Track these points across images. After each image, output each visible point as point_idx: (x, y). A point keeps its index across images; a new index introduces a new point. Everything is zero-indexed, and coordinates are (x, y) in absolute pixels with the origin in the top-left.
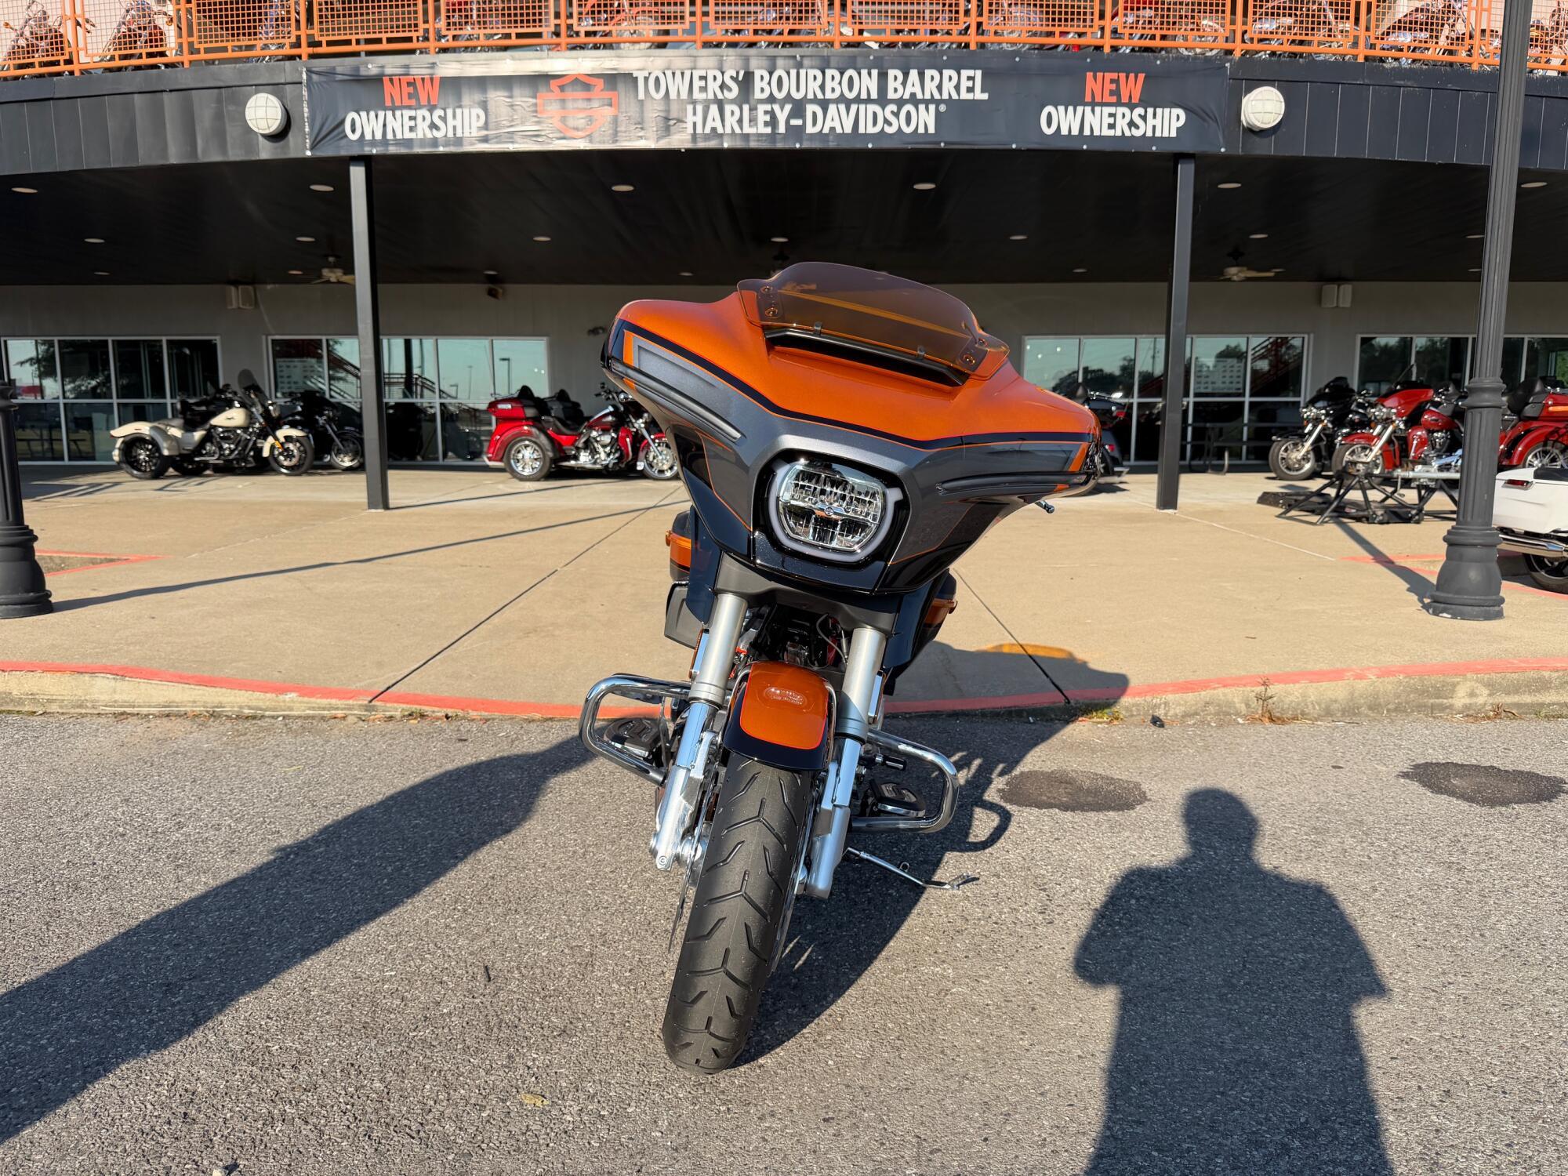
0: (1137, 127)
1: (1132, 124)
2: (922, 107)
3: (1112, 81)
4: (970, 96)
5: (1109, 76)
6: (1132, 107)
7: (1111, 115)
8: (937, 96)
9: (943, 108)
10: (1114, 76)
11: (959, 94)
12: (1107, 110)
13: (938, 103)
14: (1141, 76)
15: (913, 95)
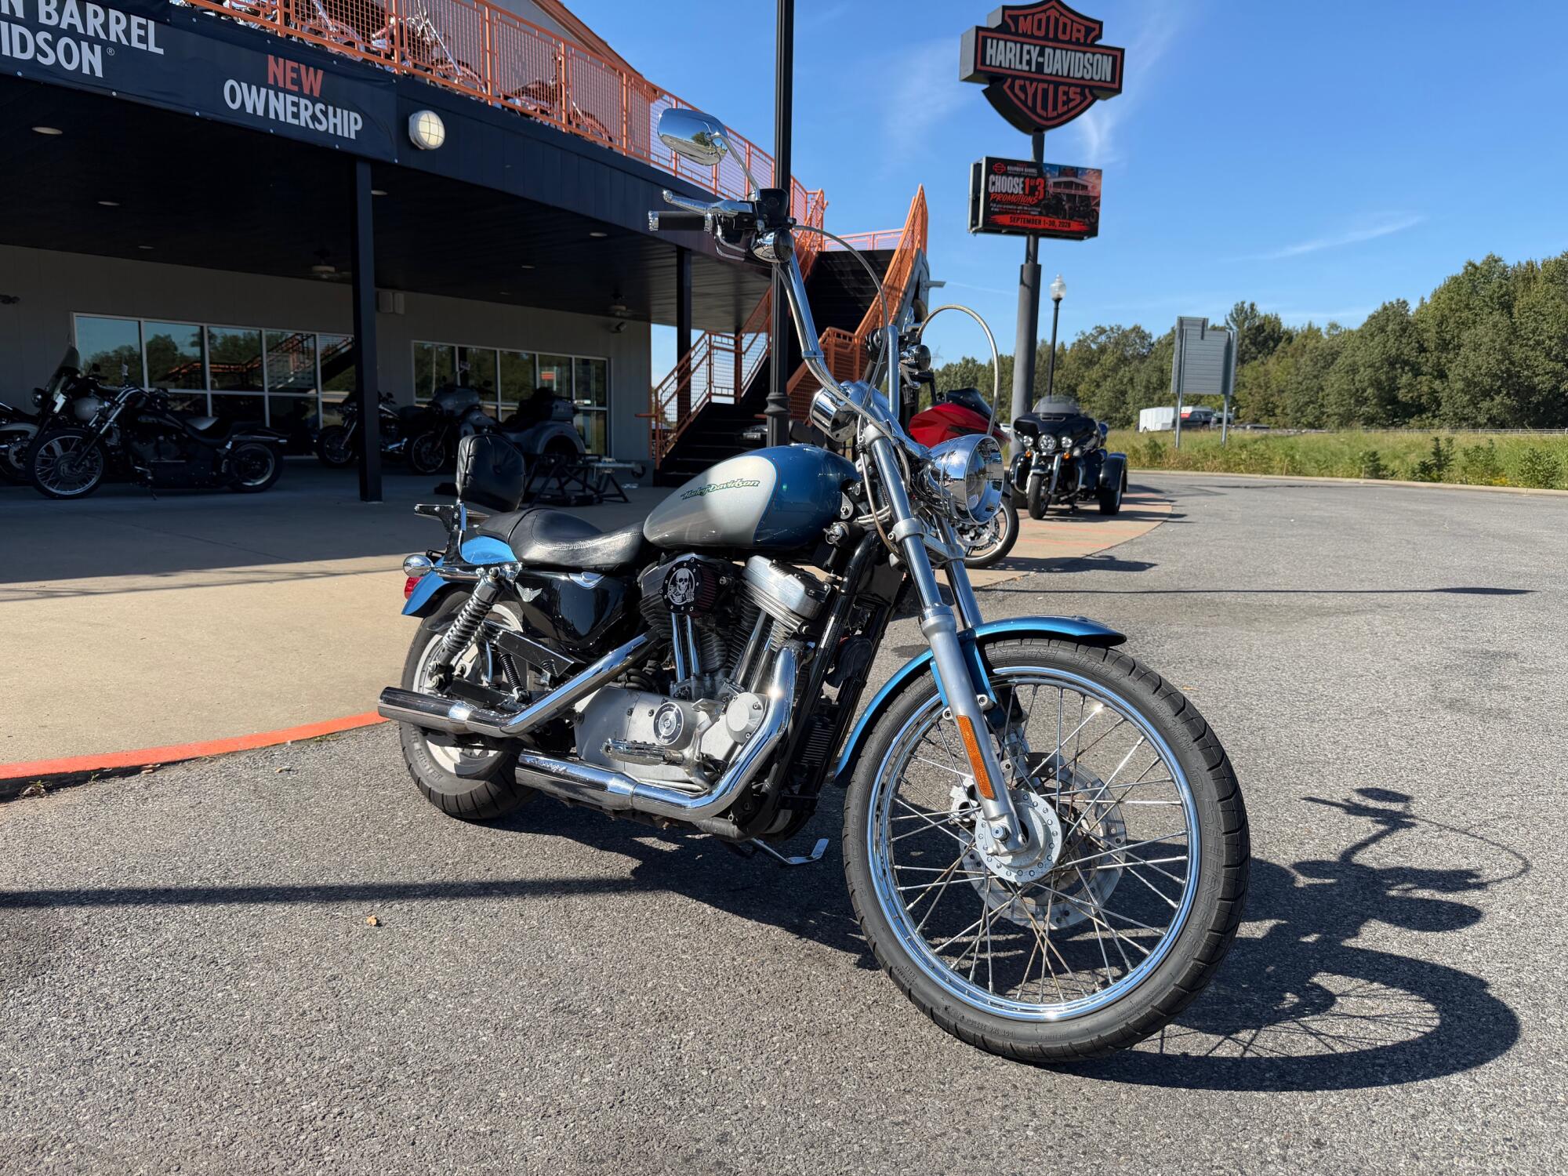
0: (320, 123)
1: (314, 118)
2: (85, 45)
3: (293, 70)
4: (143, 47)
5: (290, 64)
6: (314, 102)
7: (294, 104)
8: (102, 36)
9: (110, 51)
10: (296, 65)
11: (129, 39)
12: (290, 98)
13: (105, 44)
14: (320, 73)
15: (72, 26)
